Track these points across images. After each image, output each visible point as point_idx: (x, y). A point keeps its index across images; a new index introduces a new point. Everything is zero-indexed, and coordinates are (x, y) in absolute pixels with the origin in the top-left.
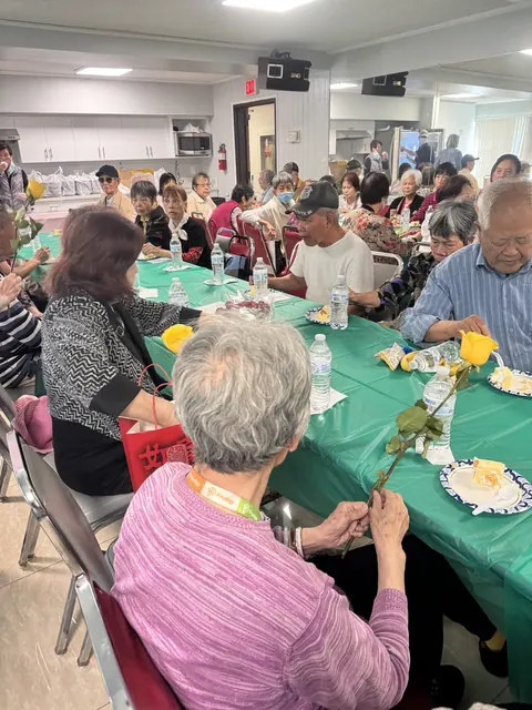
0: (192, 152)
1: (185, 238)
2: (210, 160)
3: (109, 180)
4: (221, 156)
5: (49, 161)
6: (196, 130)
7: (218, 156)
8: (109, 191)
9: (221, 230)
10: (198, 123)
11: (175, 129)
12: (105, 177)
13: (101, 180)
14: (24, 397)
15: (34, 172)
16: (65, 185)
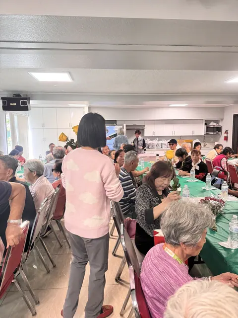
0: (212, 133)
1: (198, 169)
2: (220, 136)
3: (173, 145)
4: (226, 135)
5: (154, 136)
6: (215, 124)
7: (224, 135)
9: (216, 167)
10: (217, 122)
11: (206, 124)
12: (171, 143)
13: (170, 145)
14: (128, 218)
15: (148, 139)
16: (157, 145)
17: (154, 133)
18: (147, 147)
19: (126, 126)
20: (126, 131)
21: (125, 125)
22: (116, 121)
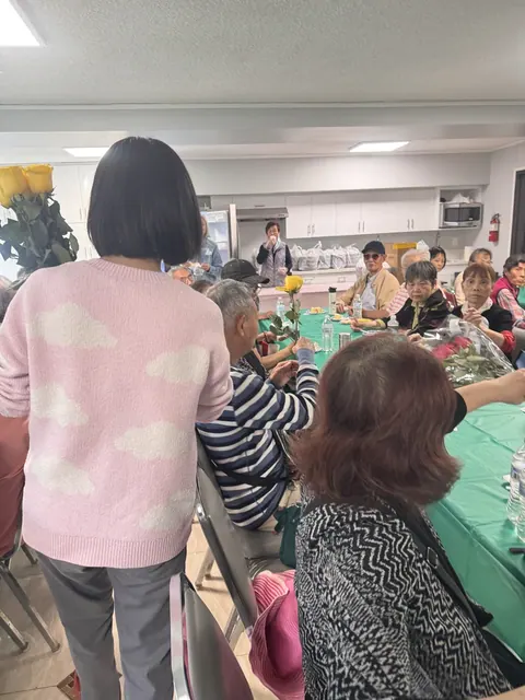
0: (456, 224)
2: (478, 231)
3: (375, 257)
4: (493, 227)
5: (310, 236)
6: (466, 200)
7: (489, 227)
8: (374, 268)
10: (467, 193)
11: (442, 200)
12: (371, 253)
13: (367, 257)
15: (295, 247)
16: (322, 259)
17: (311, 228)
18: (294, 267)
19: (238, 212)
20: (239, 227)
21: (233, 208)
22: (208, 197)
